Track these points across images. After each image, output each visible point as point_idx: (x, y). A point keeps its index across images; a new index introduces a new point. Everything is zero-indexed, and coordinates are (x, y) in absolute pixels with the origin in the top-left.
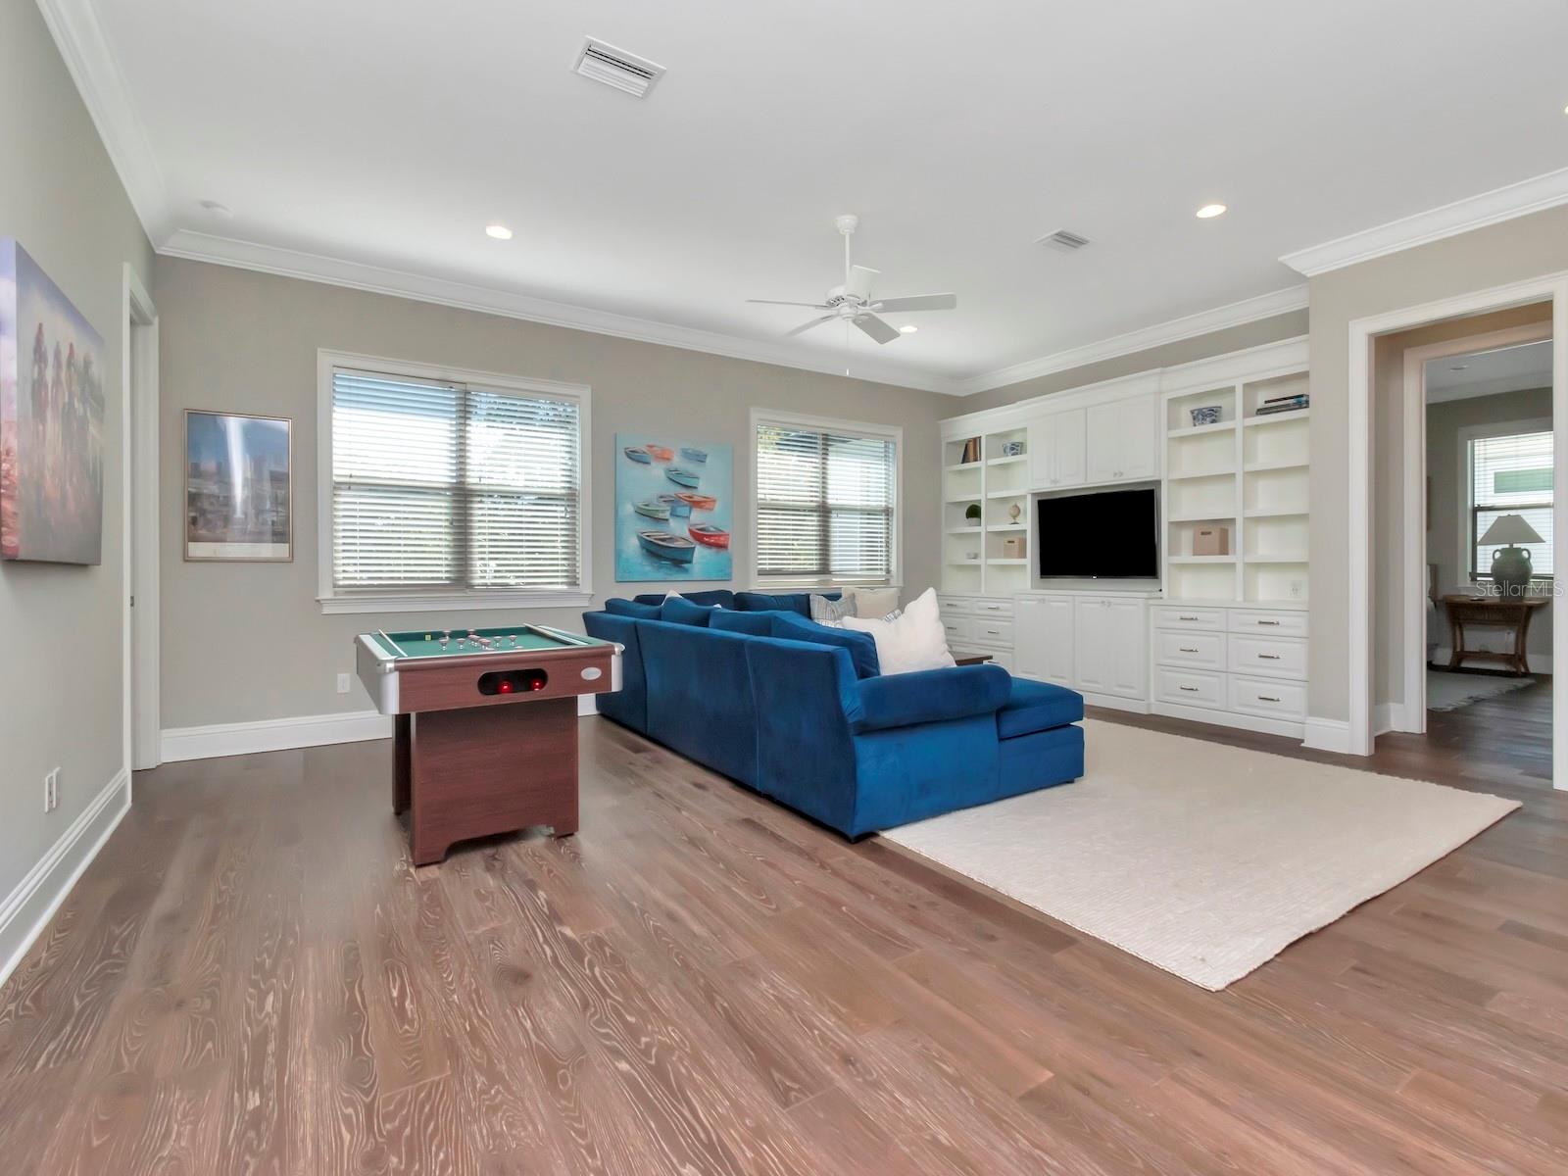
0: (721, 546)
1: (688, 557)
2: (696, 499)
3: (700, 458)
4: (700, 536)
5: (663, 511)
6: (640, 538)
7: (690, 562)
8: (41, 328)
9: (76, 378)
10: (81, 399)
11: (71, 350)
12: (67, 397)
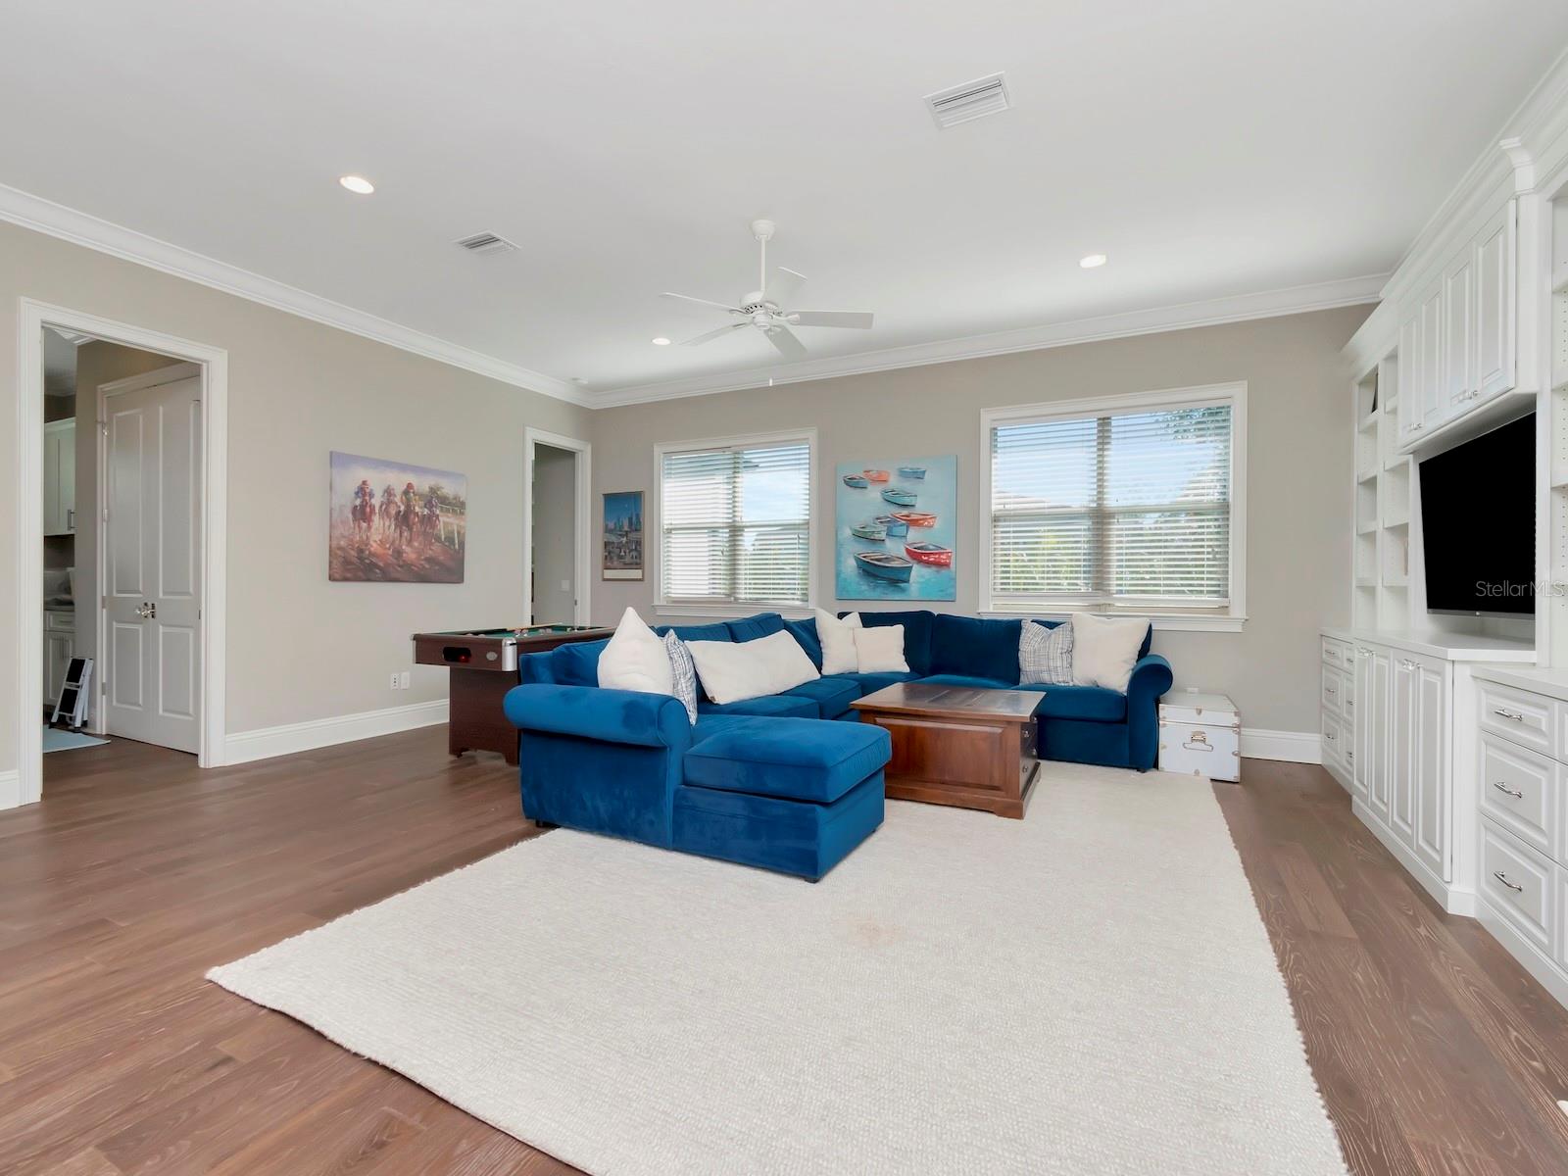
0: (939, 565)
1: (905, 576)
2: (913, 517)
3: (918, 475)
4: (917, 555)
5: (879, 532)
6: (857, 560)
7: (907, 581)
8: (364, 483)
9: (417, 497)
10: (425, 507)
11: (410, 486)
12: (402, 508)
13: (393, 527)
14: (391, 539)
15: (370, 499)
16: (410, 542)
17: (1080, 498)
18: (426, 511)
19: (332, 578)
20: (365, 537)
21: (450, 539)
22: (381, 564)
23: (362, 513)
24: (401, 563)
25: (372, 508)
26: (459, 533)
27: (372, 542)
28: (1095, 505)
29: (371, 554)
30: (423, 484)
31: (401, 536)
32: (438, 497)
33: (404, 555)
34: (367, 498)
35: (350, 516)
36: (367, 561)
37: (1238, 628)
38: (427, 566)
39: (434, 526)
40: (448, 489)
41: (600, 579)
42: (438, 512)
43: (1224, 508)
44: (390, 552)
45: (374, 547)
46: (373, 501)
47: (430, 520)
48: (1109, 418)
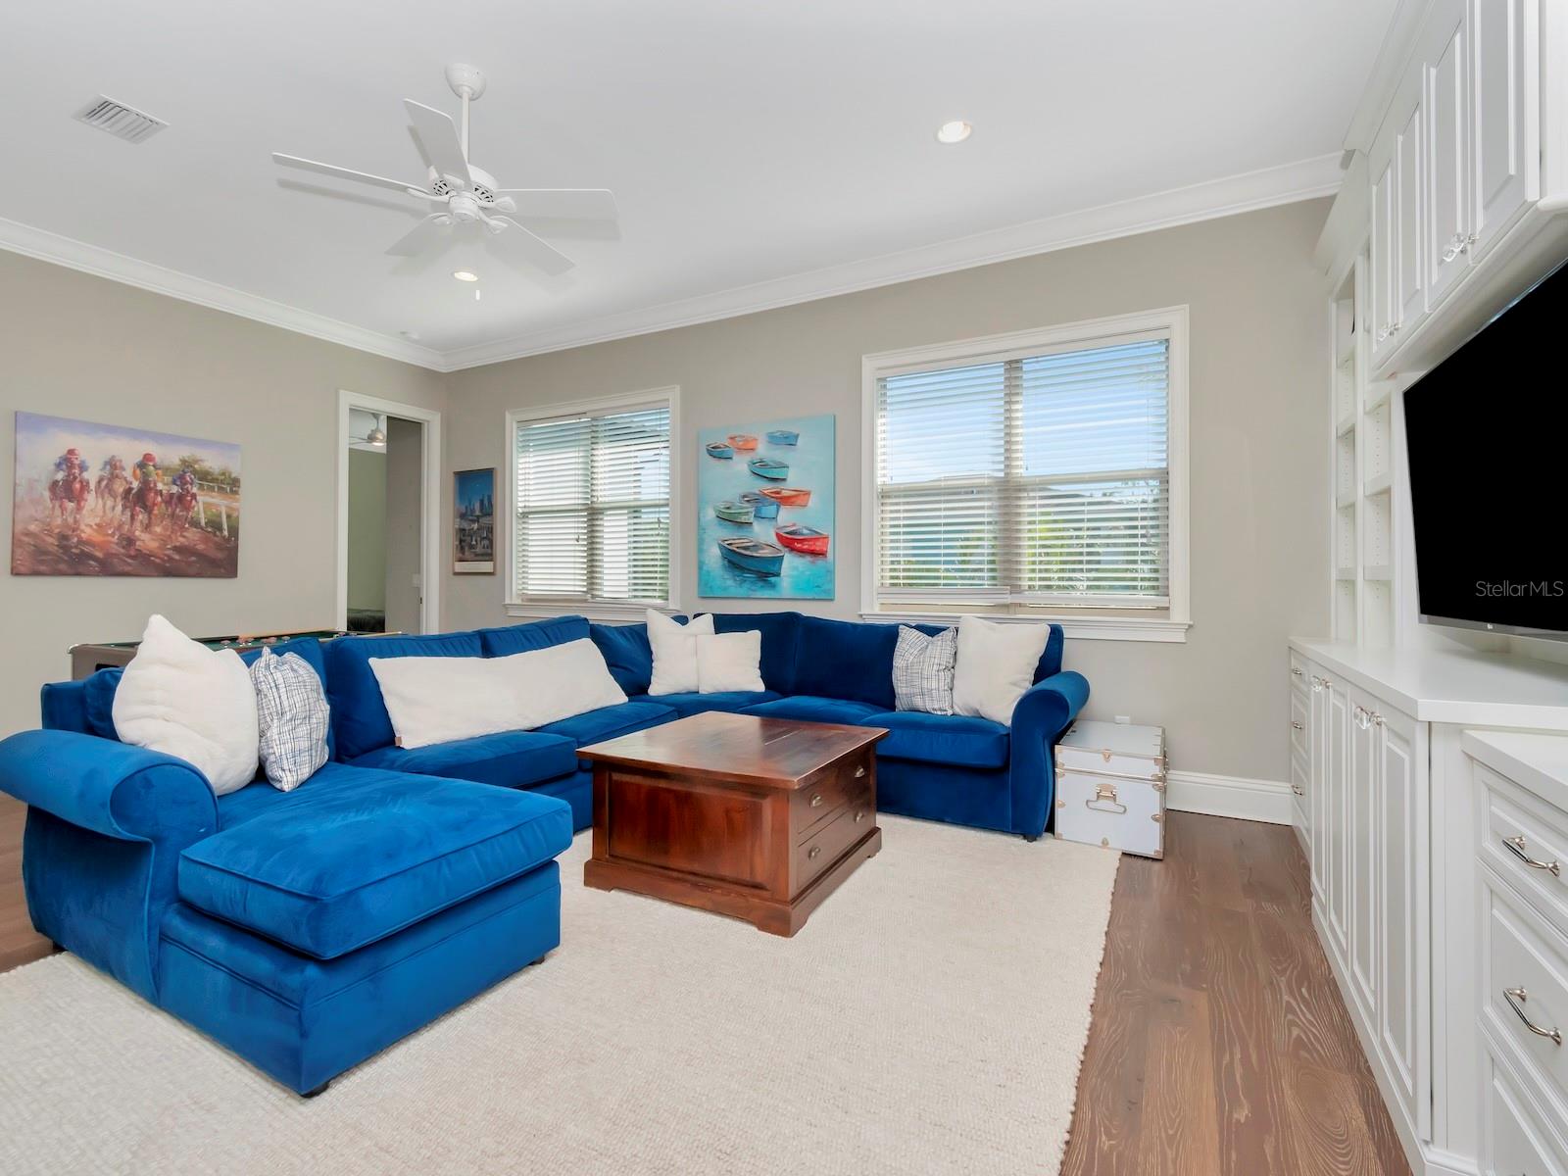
0: (813, 553)
1: (774, 569)
2: (785, 493)
3: (789, 440)
4: (791, 542)
5: (747, 513)
6: (721, 547)
7: (778, 575)
8: (71, 452)
9: (160, 472)
10: (174, 483)
11: (148, 457)
12: (135, 485)
13: (119, 508)
14: (116, 523)
15: (81, 472)
16: (147, 527)
17: (983, 466)
18: (175, 489)
19: (15, 572)
20: (71, 520)
21: (215, 525)
22: (99, 554)
23: (68, 487)
24: (133, 553)
25: (85, 486)
26: (229, 517)
27: (83, 527)
28: (1002, 474)
29: (81, 541)
30: (170, 456)
31: (133, 517)
32: (195, 472)
33: (138, 543)
34: (77, 471)
35: (47, 494)
36: (74, 550)
37: (1180, 637)
38: (177, 557)
39: (188, 508)
40: (212, 462)
41: (451, 573)
42: (195, 490)
43: (1163, 477)
44: (115, 539)
45: (87, 533)
46: (86, 475)
47: (182, 500)
48: (1017, 361)
